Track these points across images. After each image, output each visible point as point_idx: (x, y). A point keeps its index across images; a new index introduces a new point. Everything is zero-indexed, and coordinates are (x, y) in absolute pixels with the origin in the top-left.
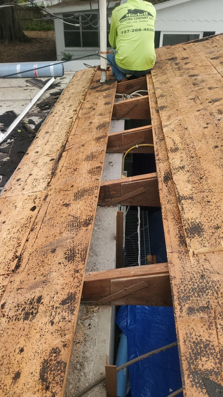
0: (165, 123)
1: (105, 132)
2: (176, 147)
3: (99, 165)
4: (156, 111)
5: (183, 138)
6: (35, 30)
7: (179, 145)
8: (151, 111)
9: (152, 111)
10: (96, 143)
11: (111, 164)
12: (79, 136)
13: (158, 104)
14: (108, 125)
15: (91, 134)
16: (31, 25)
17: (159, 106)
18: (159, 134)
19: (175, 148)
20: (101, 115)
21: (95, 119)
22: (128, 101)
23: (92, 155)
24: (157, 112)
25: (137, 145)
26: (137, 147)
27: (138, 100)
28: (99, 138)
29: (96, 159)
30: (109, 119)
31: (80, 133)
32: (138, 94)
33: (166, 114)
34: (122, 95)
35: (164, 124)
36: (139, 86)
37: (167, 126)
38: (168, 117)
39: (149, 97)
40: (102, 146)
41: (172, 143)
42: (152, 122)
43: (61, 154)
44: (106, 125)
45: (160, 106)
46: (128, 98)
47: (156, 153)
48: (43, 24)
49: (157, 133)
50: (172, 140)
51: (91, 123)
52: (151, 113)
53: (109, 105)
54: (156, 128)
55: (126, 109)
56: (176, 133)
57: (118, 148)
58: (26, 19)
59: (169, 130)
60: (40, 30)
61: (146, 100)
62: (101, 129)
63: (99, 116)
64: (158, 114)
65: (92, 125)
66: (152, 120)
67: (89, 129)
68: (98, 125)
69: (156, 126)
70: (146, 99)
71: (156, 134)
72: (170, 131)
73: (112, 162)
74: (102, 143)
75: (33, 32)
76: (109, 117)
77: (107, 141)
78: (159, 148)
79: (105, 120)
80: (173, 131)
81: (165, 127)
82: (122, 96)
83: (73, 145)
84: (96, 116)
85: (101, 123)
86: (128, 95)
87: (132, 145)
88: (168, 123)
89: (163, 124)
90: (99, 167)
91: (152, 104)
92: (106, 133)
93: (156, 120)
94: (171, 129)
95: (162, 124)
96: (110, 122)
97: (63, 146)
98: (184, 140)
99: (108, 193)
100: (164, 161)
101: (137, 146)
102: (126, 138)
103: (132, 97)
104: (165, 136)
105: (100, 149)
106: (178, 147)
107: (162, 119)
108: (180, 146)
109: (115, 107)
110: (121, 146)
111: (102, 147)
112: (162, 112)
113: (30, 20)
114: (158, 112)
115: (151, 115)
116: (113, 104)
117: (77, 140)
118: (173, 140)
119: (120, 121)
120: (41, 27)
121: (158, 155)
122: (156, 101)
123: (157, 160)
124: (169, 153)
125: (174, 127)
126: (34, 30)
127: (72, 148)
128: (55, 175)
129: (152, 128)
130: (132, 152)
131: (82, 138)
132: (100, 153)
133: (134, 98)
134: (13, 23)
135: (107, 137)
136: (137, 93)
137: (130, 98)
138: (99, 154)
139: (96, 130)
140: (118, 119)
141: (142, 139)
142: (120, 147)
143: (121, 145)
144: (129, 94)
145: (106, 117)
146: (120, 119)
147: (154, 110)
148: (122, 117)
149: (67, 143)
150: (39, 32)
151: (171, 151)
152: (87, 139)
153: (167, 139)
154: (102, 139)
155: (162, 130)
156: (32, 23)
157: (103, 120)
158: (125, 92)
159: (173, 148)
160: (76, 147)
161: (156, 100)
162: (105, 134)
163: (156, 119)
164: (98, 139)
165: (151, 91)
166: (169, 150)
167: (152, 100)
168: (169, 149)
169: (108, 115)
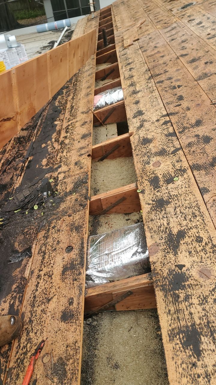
6: (25, 19)
16: (20, 15)
48: (30, 11)
58: (14, 11)
60: (29, 18)
75: (23, 20)
113: (18, 10)
120: (29, 15)
126: (23, 19)
134: (7, 14)
150: (28, 20)
156: (20, 13)
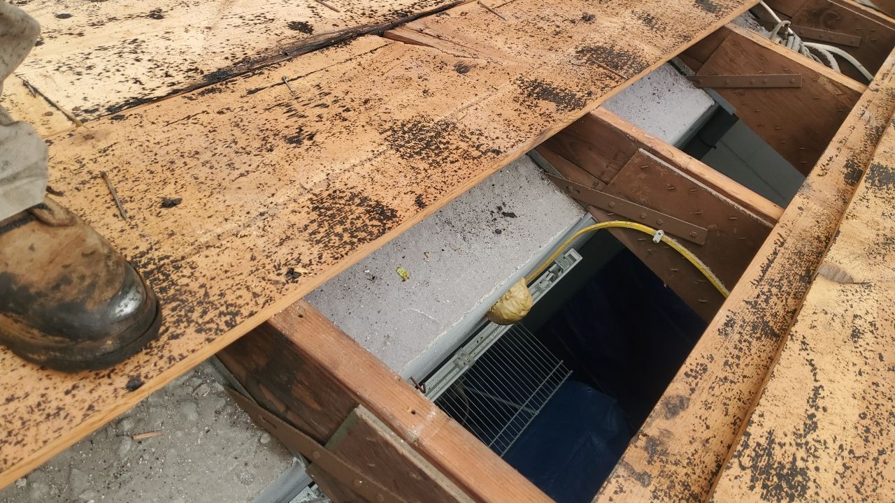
0: (845, 261)
1: (593, 89)
2: (800, 464)
3: (403, 204)
4: (846, 166)
5: (874, 429)
7: (825, 460)
8: (830, 151)
9: (834, 156)
10: (516, 100)
11: (502, 223)
12: (497, 25)
13: (881, 149)
14: (631, 71)
15: (544, 52)
17: (876, 160)
18: (780, 287)
19: (787, 461)
20: (649, 20)
21: (615, 19)
22: (781, 49)
23: (438, 134)
24: (847, 176)
25: (661, 231)
26: (657, 238)
27: (818, 75)
28: (544, 90)
29: (422, 165)
30: (658, 53)
31: (513, 21)
32: (831, 58)
33: (880, 220)
34: (779, 20)
35: (838, 257)
36: (855, 39)
37: (844, 280)
38: (881, 239)
39: (867, 94)
40: (518, 129)
41: (800, 406)
42: (797, 200)
43: (358, 33)
44: (625, 64)
45: (883, 163)
46: (790, 44)
47: (676, 387)
49: (773, 272)
50: (812, 385)
51: (587, 19)
52: (823, 160)
53: (710, 14)
54: (790, 242)
55: (747, 73)
56: (860, 362)
57: (586, 182)
59: (840, 311)
61: (843, 99)
62: (593, 63)
63: (639, 18)
64: (849, 187)
65: (584, 27)
66: (804, 190)
67: (557, 33)
68: (600, 44)
69: (796, 232)
70: (844, 93)
71: (764, 271)
72: (837, 324)
73: (512, 215)
74: (531, 117)
76: (665, 51)
77: (557, 127)
78: (716, 369)
79: (643, 46)
80: (856, 334)
81: (832, 280)
82: (777, 23)
83: (438, 37)
84: (629, 11)
85: (617, 49)
86: (798, 39)
87: (644, 215)
88: (858, 270)
89: (837, 255)
90: (385, 215)
91: (852, 130)
92: (590, 94)
93: (815, 207)
94: (850, 313)
95: (831, 254)
96: (653, 68)
97: (403, 16)
98: (874, 450)
99: (285, 379)
100: (671, 487)
101: (658, 236)
102: (643, 175)
103: (807, 52)
104: (800, 328)
105: (496, 134)
106: (812, 474)
107: (845, 226)
108: (826, 479)
109: (721, 34)
110: (601, 185)
111: (513, 134)
112: (870, 195)
114: (854, 176)
115: (817, 170)
116: (724, 21)
117: (473, 36)
118: (816, 390)
119: (699, 93)
121: (675, 409)
122: (877, 128)
123: (642, 442)
124: (735, 470)
125: (870, 319)
127: (421, 44)
128: (213, 91)
129: (775, 222)
130: (623, 238)
131: (499, 42)
132: (476, 153)
133: (808, 57)
135: (578, 114)
136: (832, 53)
137: (797, 47)
138: (466, 156)
139: (574, 53)
140: (697, 83)
141: (698, 231)
142: (595, 185)
143: (607, 183)
144: (804, 39)
145: (658, 41)
146: (703, 89)
147: (842, 160)
148: (715, 88)
149: (433, 17)
151: (754, 467)
152: (505, 57)
153: (791, 359)
154: (547, 106)
155: (808, 279)
157: (637, 42)
158: (799, 22)
159: (778, 452)
160: (434, 52)
161: (884, 128)
162: (579, 95)
163: (823, 202)
164: (539, 91)
165: (886, 81)
166: (746, 446)
167: (867, 114)
168: (757, 433)
169: (668, 41)
